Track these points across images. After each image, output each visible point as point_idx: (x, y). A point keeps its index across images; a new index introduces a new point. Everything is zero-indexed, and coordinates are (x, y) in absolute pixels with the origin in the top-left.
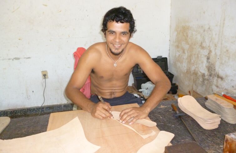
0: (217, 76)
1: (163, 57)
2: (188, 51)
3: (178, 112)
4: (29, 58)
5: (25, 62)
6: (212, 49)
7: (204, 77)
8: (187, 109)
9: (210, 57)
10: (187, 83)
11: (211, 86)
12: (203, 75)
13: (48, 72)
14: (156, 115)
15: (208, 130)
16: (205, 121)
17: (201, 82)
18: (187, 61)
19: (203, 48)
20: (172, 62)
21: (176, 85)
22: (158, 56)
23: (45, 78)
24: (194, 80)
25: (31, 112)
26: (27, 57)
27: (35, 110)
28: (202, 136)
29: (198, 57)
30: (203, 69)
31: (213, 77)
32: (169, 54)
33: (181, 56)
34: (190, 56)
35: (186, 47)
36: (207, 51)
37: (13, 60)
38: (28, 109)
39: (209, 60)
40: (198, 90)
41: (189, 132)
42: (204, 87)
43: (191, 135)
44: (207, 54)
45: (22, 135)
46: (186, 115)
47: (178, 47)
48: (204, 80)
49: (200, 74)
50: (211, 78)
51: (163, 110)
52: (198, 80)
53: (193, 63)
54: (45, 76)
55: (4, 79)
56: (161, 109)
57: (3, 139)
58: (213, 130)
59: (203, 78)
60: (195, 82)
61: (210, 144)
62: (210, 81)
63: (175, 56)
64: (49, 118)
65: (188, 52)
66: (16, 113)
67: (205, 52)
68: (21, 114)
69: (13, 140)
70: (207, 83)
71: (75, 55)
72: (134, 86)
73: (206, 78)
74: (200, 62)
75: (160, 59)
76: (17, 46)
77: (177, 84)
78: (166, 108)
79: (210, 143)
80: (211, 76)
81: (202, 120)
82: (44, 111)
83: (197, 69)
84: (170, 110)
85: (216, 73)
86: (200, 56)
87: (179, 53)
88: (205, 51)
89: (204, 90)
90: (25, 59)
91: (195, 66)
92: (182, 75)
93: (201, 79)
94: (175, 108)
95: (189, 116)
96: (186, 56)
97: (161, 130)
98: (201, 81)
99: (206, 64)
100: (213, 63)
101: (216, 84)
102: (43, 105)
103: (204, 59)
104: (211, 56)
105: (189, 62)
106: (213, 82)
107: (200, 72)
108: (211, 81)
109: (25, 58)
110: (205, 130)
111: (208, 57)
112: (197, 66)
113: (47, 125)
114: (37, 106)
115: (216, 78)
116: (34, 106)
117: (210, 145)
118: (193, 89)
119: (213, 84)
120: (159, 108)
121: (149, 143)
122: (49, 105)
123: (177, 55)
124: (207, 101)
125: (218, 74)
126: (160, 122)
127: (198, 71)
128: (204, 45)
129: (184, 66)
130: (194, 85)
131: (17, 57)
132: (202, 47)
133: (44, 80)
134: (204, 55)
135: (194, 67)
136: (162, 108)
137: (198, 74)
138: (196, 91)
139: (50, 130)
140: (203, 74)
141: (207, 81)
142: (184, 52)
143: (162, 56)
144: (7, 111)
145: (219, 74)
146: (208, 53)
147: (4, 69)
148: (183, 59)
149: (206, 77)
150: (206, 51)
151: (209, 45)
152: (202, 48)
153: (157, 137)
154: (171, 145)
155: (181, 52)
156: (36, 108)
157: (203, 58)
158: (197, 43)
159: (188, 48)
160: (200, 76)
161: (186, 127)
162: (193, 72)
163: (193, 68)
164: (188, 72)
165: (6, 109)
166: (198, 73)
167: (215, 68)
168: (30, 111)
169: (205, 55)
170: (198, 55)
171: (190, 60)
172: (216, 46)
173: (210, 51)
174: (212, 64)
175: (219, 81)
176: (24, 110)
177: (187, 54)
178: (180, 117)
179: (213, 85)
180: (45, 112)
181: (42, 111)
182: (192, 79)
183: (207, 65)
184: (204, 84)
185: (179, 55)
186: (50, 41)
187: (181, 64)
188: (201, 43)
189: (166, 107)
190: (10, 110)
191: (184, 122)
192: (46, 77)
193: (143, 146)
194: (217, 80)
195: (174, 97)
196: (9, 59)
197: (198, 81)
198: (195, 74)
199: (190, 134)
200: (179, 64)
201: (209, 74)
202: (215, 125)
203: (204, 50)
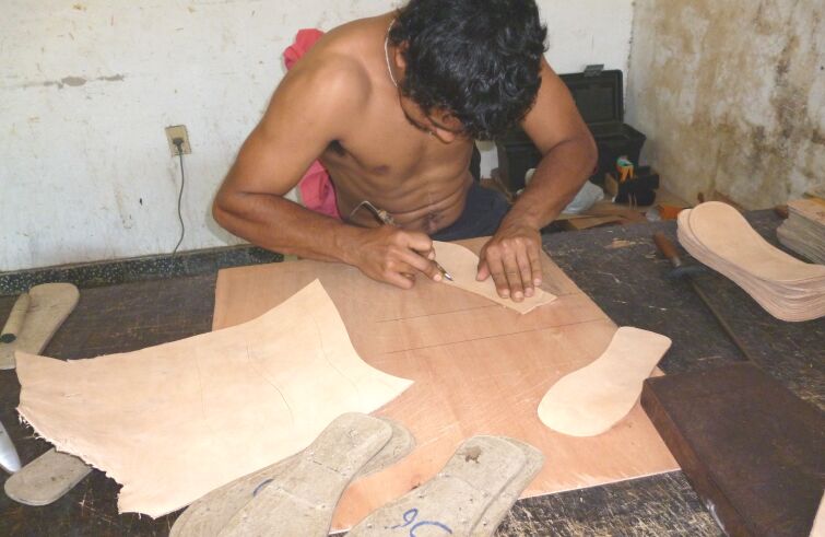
0: (811, 135)
1: (606, 68)
2: (702, 43)
3: (678, 263)
4: (118, 78)
5: (103, 94)
6: (799, 31)
7: (761, 140)
8: (713, 250)
9: (789, 61)
10: (691, 163)
11: (785, 172)
12: (759, 133)
13: (188, 128)
14: (599, 272)
15: (791, 323)
16: (783, 293)
17: (749, 158)
18: (697, 81)
19: (763, 28)
20: (638, 88)
21: (652, 174)
22: (588, 67)
23: (180, 152)
24: (719, 152)
25: (141, 272)
26: (109, 76)
27: (153, 267)
28: (771, 345)
29: (742, 64)
30: (757, 110)
31: (796, 141)
32: (629, 57)
33: (674, 62)
34: (711, 65)
35: (698, 26)
36: (781, 40)
37: (60, 86)
38: (127, 263)
39: (786, 76)
40: (733, 189)
41: (723, 330)
42: (759, 180)
43: (731, 339)
44: (777, 51)
45: (127, 345)
46: (709, 271)
47: (664, 27)
48: (759, 150)
49: (744, 128)
50: (788, 143)
51: (621, 255)
52: (737, 151)
53: (722, 90)
54: (179, 144)
55: (36, 157)
56: (613, 251)
57: (64, 358)
58: (811, 322)
59: (755, 143)
60: (722, 159)
61: (802, 372)
62: (783, 153)
63: (654, 62)
64: (214, 287)
65: (706, 46)
66: (87, 278)
67: (772, 46)
68: (104, 279)
69: (98, 359)
70: (771, 163)
71: (291, 58)
72: (498, 179)
73: (768, 143)
74: (749, 84)
75: (595, 77)
76: (71, 35)
77: (656, 167)
78: (635, 246)
79: (803, 368)
80: (787, 137)
81: (769, 289)
82: (183, 268)
83: (734, 112)
84: (647, 257)
85: (810, 124)
86: (748, 59)
87: (669, 53)
88: (771, 40)
89: (756, 188)
90: (105, 81)
91: (730, 100)
92: (676, 136)
93: (748, 149)
94: (668, 247)
95: (719, 277)
96: (693, 63)
97: (620, 324)
98: (748, 154)
99: (772, 92)
100: (799, 85)
101: (804, 165)
102: (179, 250)
103: (765, 71)
104: (792, 60)
105: (707, 86)
106: (794, 157)
107: (748, 123)
108: (787, 156)
109: (102, 79)
110: (780, 322)
111: (781, 62)
112: (738, 99)
113: (211, 310)
114: (157, 252)
115: (807, 144)
116: (149, 252)
117: (801, 375)
118: (713, 184)
119: (794, 165)
120: (607, 247)
121: (581, 367)
122: (199, 247)
123: (662, 58)
124: (785, 221)
125: (815, 127)
126: (616, 298)
127: (739, 120)
128: (770, 16)
129: (684, 103)
130: (720, 173)
131: (75, 75)
132: (760, 24)
133: (178, 157)
134: (765, 56)
135: (722, 102)
136: (618, 249)
137: (737, 131)
138: (725, 194)
139: (223, 326)
140: (758, 128)
141: (771, 156)
142: (687, 48)
143: (602, 66)
144: (57, 269)
145: (819, 128)
146: (781, 50)
147: (32, 119)
148: (685, 72)
149: (770, 141)
150: (776, 42)
151: (790, 18)
152: (759, 29)
153: (609, 348)
154: (660, 373)
155: (675, 49)
156: (157, 260)
157: (761, 69)
158: (743, 11)
159: (705, 30)
160: (744, 136)
161: (711, 312)
162: (720, 121)
163: (719, 109)
164: (701, 121)
165: (53, 264)
166: (738, 127)
167: (805, 103)
168: (136, 269)
169: (771, 55)
170: (741, 55)
171: (712, 77)
172: (818, 21)
173: (793, 41)
174: (795, 91)
175: (817, 153)
176: (114, 265)
177: (698, 56)
178: (686, 278)
179: (794, 170)
180: (188, 271)
181: (176, 269)
182: (715, 149)
183: (775, 94)
184: (756, 167)
185: (669, 61)
186: (191, 10)
187: (673, 92)
188: (760, 10)
189: (634, 243)
190: (65, 265)
191: (704, 297)
192: (183, 148)
193: (561, 377)
194: (810, 152)
195: (644, 214)
196: (47, 84)
197: (738, 154)
198: (728, 128)
199: (727, 335)
200: (665, 95)
201: (780, 129)
202: (818, 306)
203: (769, 34)
